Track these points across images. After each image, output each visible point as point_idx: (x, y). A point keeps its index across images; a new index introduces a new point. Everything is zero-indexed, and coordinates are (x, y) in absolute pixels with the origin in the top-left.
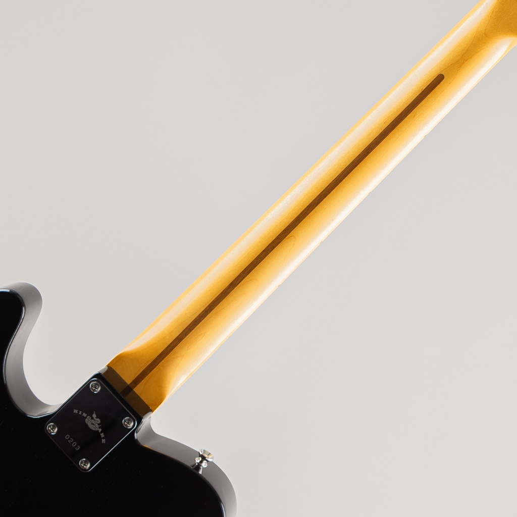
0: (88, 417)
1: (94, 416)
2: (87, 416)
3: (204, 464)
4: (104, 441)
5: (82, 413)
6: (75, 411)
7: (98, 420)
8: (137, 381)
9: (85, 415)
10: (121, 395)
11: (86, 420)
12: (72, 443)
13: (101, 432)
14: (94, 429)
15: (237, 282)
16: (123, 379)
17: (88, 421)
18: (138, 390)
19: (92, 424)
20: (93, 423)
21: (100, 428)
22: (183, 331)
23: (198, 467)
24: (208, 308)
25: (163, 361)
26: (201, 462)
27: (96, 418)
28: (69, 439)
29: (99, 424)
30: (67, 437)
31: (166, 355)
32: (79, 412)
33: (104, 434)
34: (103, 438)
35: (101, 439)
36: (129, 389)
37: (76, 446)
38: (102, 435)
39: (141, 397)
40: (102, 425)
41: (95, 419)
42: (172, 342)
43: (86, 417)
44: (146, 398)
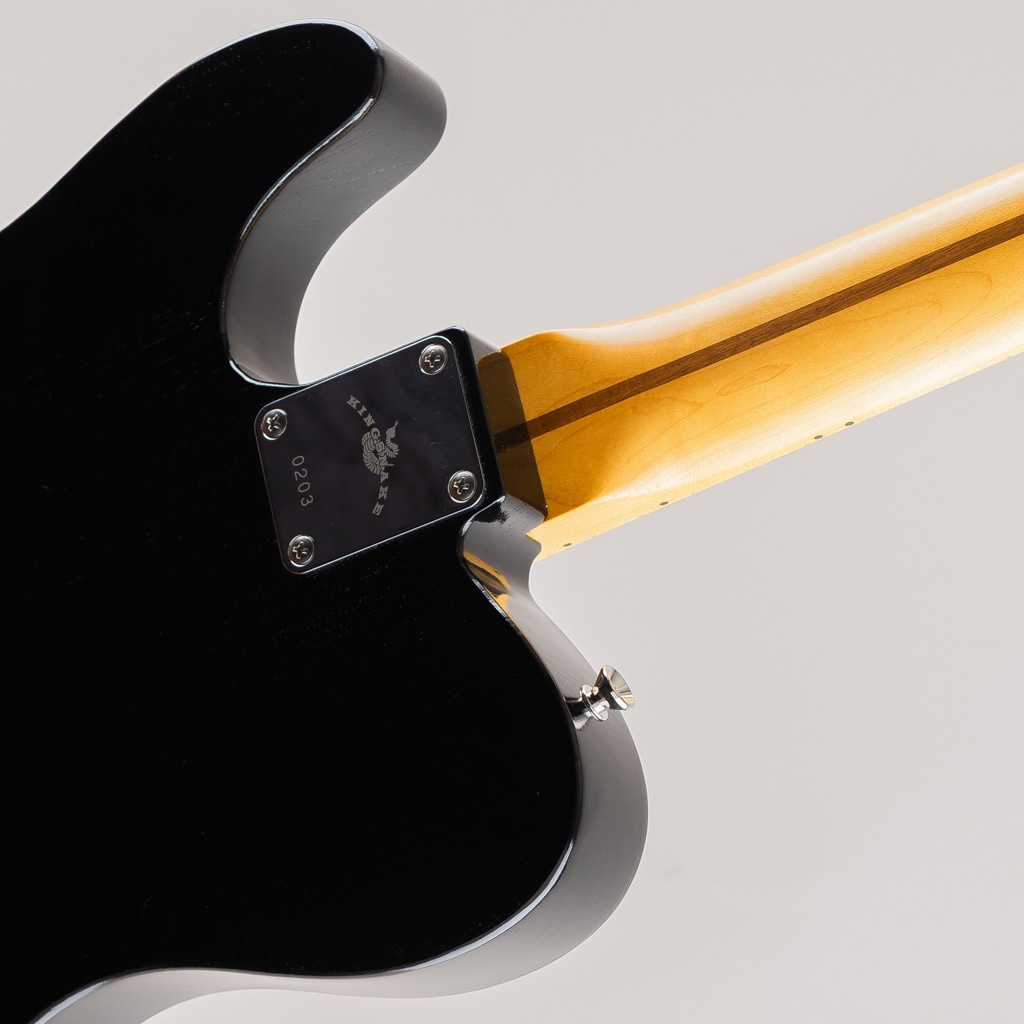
0: (375, 430)
1: (391, 433)
2: (372, 426)
3: (599, 709)
4: (378, 508)
5: (365, 415)
6: (353, 402)
7: (395, 447)
8: (552, 421)
9: (369, 420)
10: (493, 439)
11: (367, 436)
12: (301, 480)
13: (385, 484)
14: (371, 468)
15: (935, 264)
16: (522, 401)
17: (369, 441)
18: (541, 445)
19: (375, 452)
20: (378, 451)
21: (387, 469)
22: (733, 338)
23: (579, 708)
24: (826, 303)
25: (642, 395)
26: (595, 699)
27: (392, 440)
28: (299, 469)
29: (389, 460)
30: (297, 461)
31: (659, 383)
32: (359, 407)
33: (388, 493)
34: (382, 501)
35: (375, 499)
36: (521, 433)
37: (306, 495)
38: (383, 492)
39: (540, 469)
40: (395, 468)
41: (388, 441)
42: (692, 356)
43: (369, 429)
44: (549, 477)
